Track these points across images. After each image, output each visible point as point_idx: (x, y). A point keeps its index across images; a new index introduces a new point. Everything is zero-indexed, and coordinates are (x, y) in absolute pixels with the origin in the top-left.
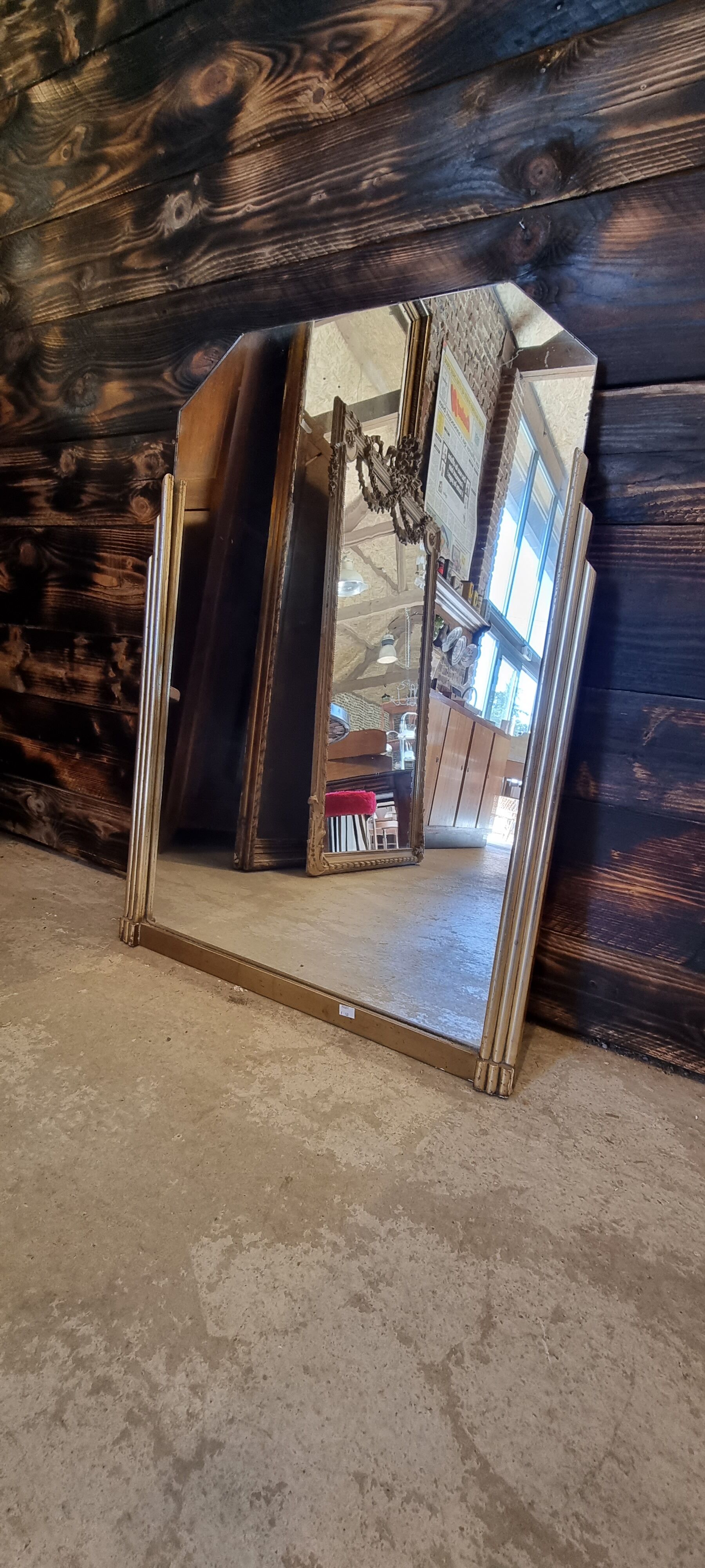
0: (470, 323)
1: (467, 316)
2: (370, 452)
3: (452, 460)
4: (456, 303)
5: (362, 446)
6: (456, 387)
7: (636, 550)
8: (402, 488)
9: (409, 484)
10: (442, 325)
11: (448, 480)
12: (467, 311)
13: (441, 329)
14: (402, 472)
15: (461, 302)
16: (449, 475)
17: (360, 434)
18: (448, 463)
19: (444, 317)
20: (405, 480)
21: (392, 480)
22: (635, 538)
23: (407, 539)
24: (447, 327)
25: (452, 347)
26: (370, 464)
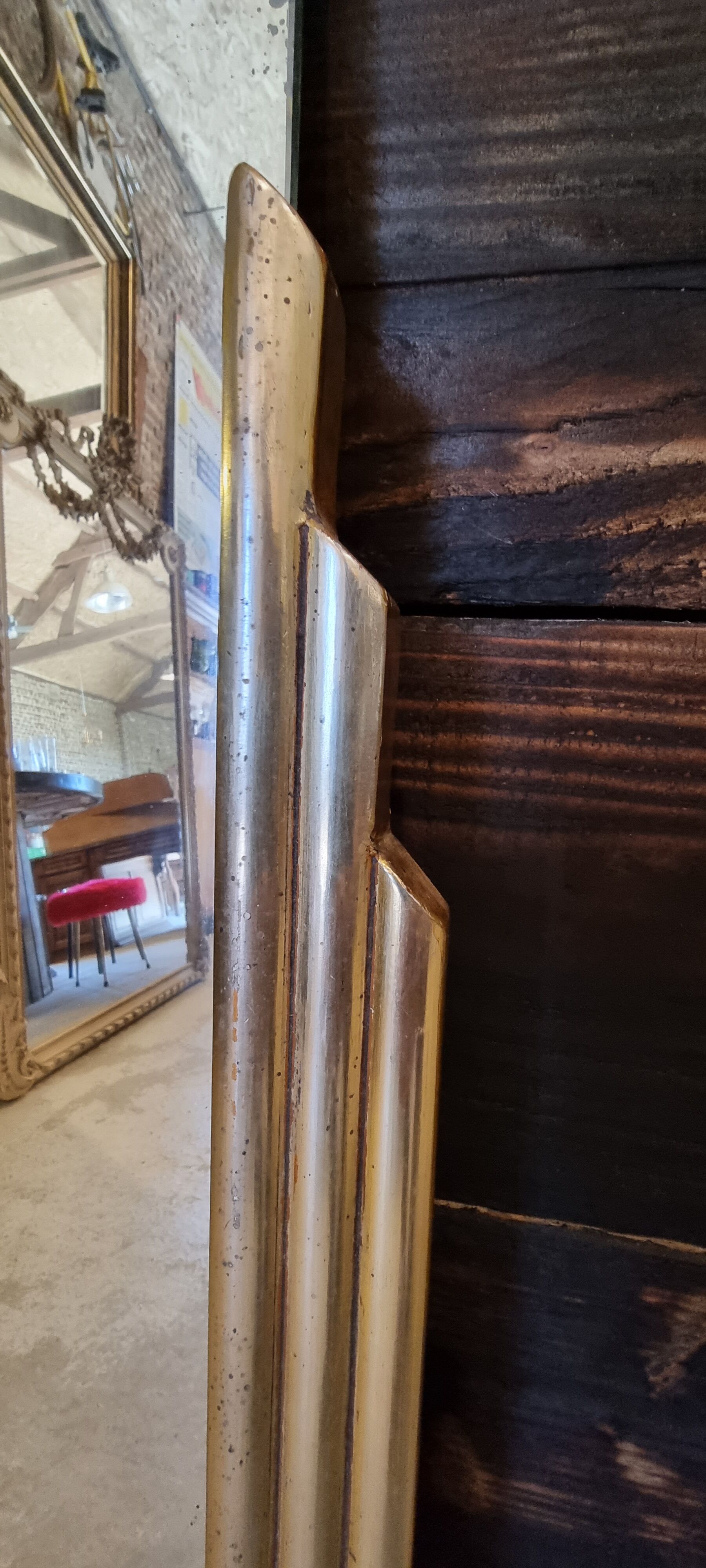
0: (208, 298)
1: (200, 289)
2: (46, 433)
3: (204, 457)
4: (187, 271)
5: (30, 424)
6: (198, 371)
7: (582, 725)
8: (113, 486)
9: (123, 481)
10: (172, 294)
11: (202, 479)
12: (202, 283)
13: (170, 299)
14: (108, 464)
15: (193, 271)
16: (202, 474)
17: (22, 403)
18: (199, 460)
19: (172, 284)
20: (116, 476)
21: (95, 476)
22: (574, 678)
23: (132, 554)
24: (178, 298)
25: (188, 323)
26: (49, 450)
